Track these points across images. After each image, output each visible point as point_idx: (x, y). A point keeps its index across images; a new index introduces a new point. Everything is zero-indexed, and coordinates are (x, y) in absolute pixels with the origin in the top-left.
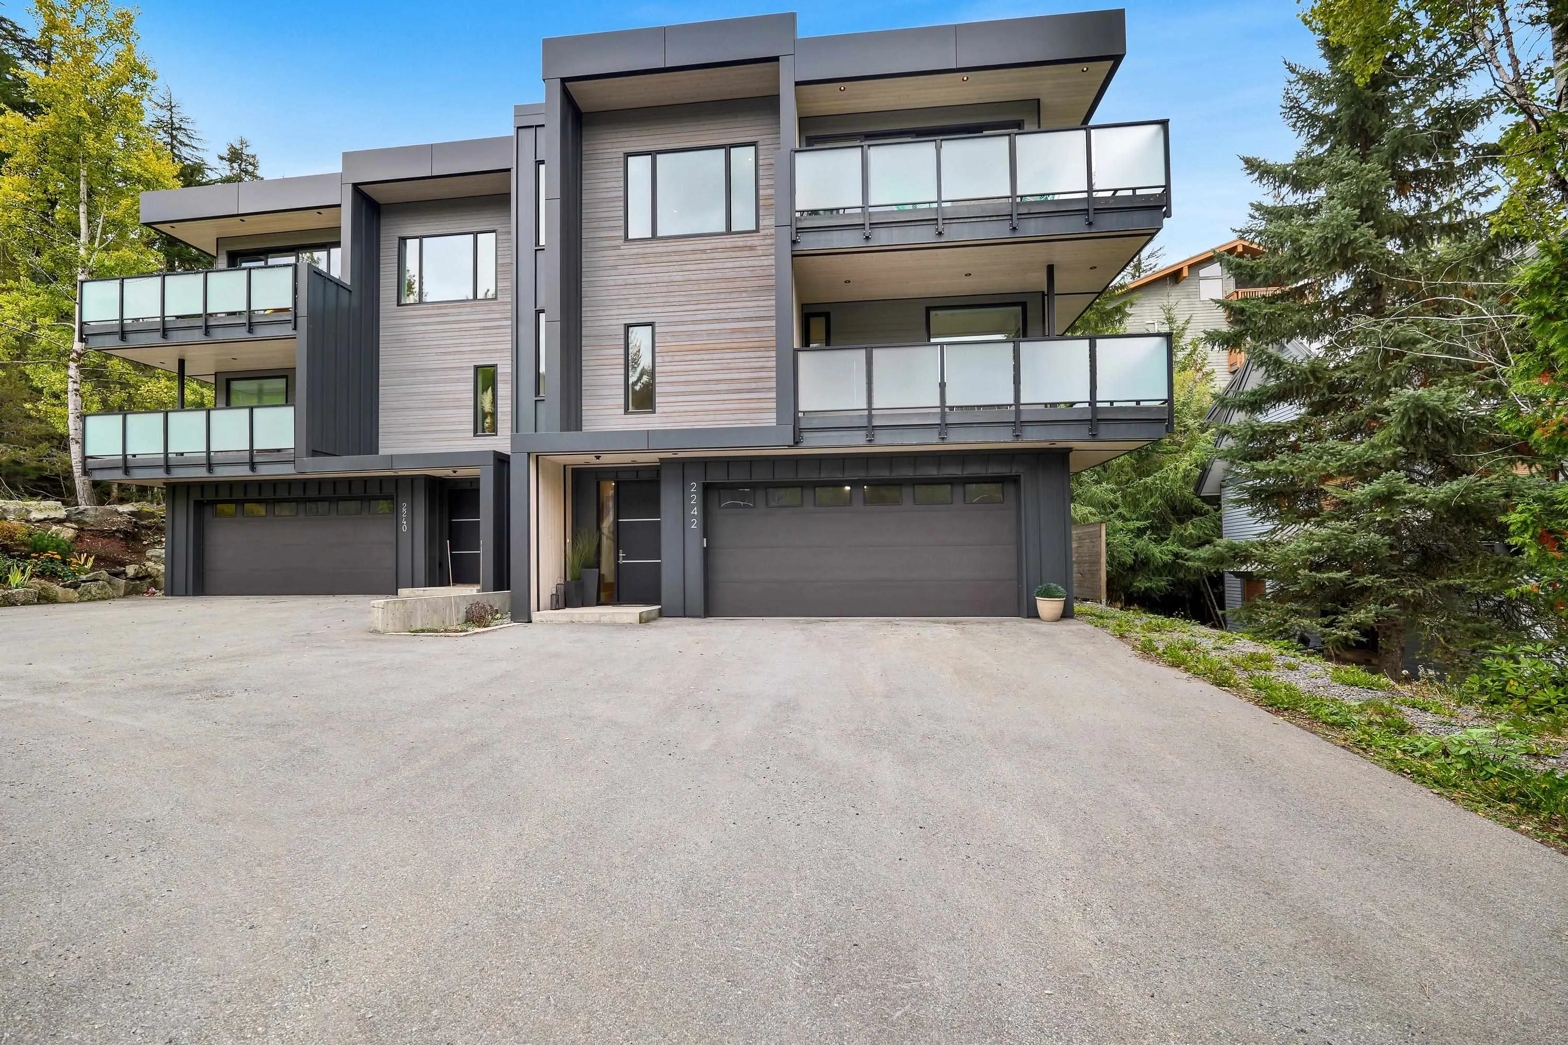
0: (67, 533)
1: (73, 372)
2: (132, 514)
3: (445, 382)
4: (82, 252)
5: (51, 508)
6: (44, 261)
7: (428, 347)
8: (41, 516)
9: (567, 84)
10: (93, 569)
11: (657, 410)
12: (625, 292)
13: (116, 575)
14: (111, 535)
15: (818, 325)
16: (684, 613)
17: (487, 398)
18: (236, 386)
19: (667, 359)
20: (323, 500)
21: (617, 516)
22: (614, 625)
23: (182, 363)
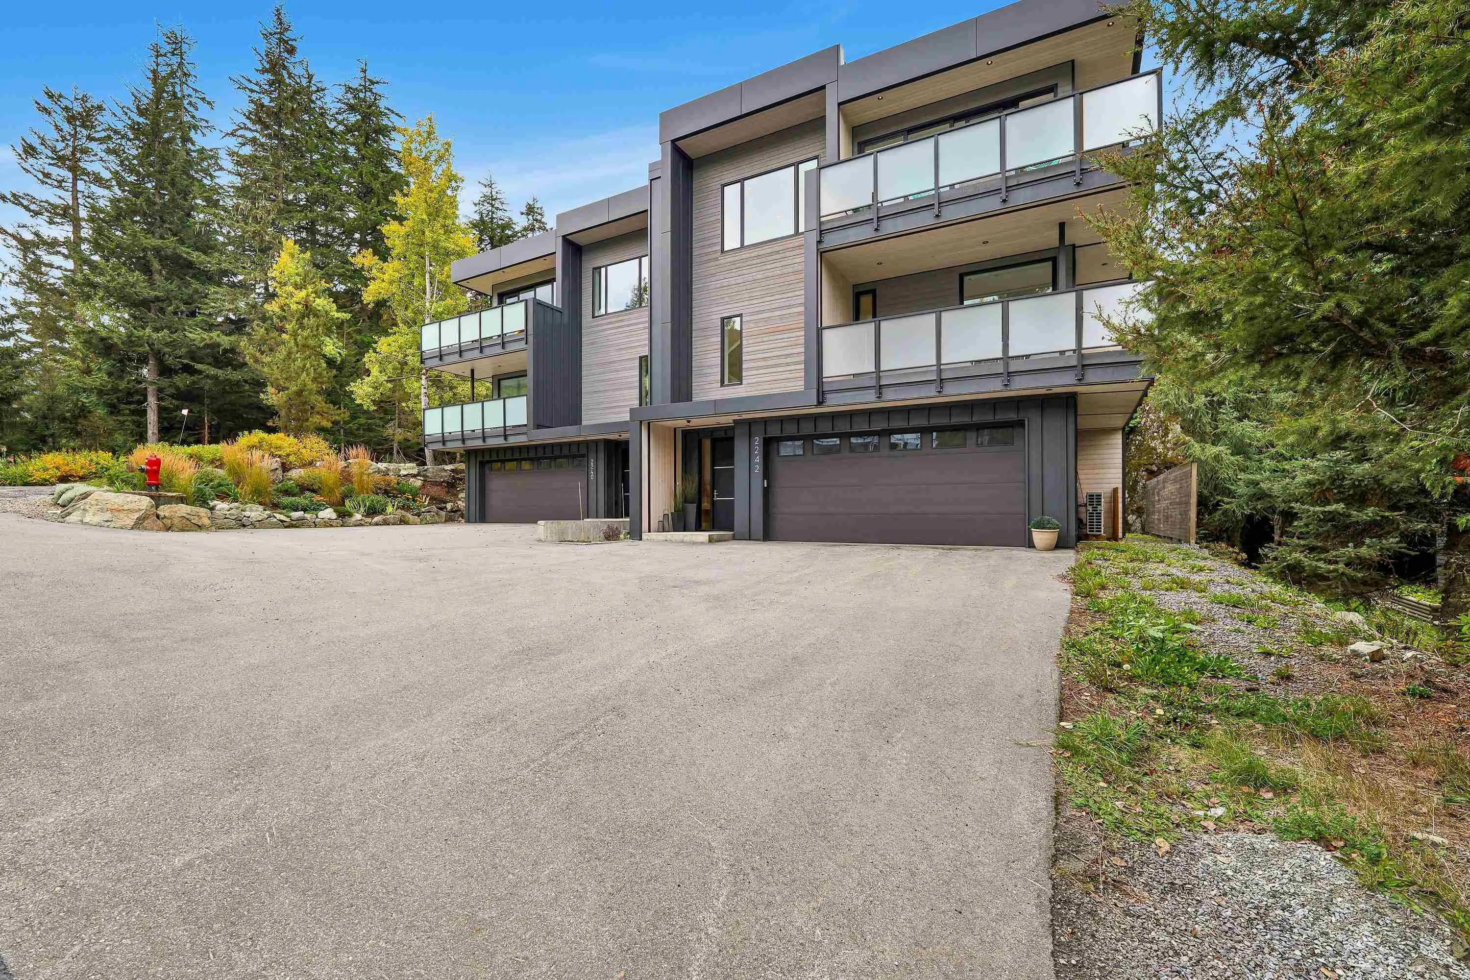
0: (418, 483)
1: (423, 382)
2: (452, 471)
3: (625, 369)
4: (427, 304)
5: (409, 468)
6: (410, 314)
7: (610, 346)
8: (405, 473)
9: (677, 143)
10: (428, 505)
11: (744, 382)
12: (722, 292)
13: (441, 509)
14: (440, 484)
15: (866, 302)
16: (749, 537)
17: (646, 381)
18: (504, 383)
19: (750, 342)
20: (546, 458)
21: (713, 464)
22: (694, 543)
23: (472, 371)
